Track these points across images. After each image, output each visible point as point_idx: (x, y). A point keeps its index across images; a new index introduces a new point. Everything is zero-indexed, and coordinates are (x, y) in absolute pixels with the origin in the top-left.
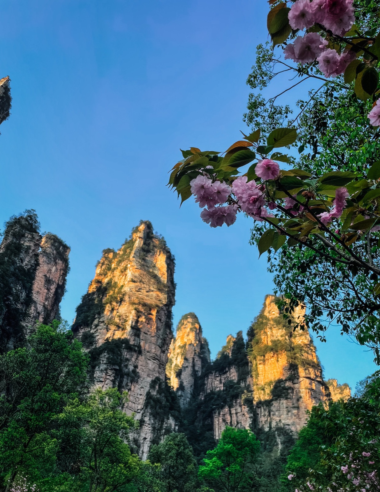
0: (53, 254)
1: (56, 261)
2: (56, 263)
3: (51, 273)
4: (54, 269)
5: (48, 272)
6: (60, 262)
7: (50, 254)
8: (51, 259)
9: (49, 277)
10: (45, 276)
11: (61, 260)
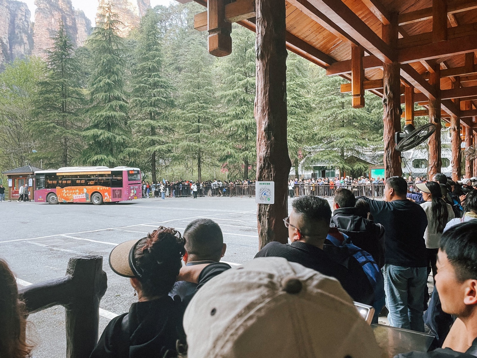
0: (47, 8)
1: (52, 13)
2: (53, 15)
3: (51, 25)
4: (53, 20)
5: (49, 26)
6: (56, 13)
7: (45, 9)
8: (47, 13)
9: (52, 29)
10: (48, 29)
11: (57, 11)
